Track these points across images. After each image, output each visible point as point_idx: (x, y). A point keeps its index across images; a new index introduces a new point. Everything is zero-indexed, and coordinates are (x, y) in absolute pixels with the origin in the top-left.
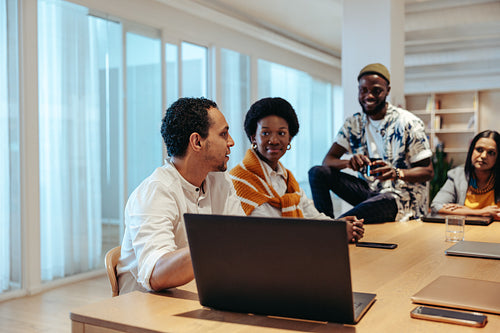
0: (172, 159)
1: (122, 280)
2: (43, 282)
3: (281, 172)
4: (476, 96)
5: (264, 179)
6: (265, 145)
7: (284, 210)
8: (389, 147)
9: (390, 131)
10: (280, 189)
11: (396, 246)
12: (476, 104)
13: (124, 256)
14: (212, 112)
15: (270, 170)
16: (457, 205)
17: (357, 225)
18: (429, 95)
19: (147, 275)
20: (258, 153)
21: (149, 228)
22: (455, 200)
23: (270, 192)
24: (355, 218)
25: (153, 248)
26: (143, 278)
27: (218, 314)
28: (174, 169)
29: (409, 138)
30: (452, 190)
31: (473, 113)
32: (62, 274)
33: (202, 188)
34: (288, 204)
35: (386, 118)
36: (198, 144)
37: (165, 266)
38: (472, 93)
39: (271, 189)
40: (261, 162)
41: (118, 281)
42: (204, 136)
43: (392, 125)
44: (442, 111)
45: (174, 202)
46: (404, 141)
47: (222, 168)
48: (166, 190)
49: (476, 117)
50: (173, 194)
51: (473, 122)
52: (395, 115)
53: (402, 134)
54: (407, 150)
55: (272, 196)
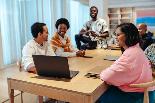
0: (34, 38)
1: (22, 68)
2: (5, 66)
3: (65, 38)
4: (131, 9)
5: (60, 40)
6: (60, 31)
7: (65, 48)
8: (98, 28)
9: (98, 24)
10: (64, 42)
11: (92, 57)
12: (131, 11)
13: (22, 62)
14: (44, 27)
15: (61, 38)
16: (114, 45)
17: (83, 52)
18: (118, 8)
19: (26, 68)
20: (58, 33)
21: (27, 56)
22: (114, 43)
23: (61, 43)
24: (83, 50)
25: (28, 61)
26: (25, 68)
27: (42, 77)
28: (34, 41)
29: (103, 25)
30: (113, 41)
31: (130, 14)
32: (10, 63)
33: (42, 45)
34: (66, 47)
35: (97, 21)
36: (40, 35)
37: (30, 67)
38: (130, 7)
39: (62, 43)
40: (59, 35)
41: (21, 68)
42: (42, 33)
43: (99, 22)
44: (122, 13)
45: (34, 49)
46: (102, 26)
47: (47, 41)
48: (32, 47)
49: (131, 15)
50: (34, 47)
51: (130, 16)
52: (99, 20)
53: (101, 24)
54: (103, 29)
55: (62, 45)
